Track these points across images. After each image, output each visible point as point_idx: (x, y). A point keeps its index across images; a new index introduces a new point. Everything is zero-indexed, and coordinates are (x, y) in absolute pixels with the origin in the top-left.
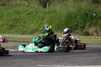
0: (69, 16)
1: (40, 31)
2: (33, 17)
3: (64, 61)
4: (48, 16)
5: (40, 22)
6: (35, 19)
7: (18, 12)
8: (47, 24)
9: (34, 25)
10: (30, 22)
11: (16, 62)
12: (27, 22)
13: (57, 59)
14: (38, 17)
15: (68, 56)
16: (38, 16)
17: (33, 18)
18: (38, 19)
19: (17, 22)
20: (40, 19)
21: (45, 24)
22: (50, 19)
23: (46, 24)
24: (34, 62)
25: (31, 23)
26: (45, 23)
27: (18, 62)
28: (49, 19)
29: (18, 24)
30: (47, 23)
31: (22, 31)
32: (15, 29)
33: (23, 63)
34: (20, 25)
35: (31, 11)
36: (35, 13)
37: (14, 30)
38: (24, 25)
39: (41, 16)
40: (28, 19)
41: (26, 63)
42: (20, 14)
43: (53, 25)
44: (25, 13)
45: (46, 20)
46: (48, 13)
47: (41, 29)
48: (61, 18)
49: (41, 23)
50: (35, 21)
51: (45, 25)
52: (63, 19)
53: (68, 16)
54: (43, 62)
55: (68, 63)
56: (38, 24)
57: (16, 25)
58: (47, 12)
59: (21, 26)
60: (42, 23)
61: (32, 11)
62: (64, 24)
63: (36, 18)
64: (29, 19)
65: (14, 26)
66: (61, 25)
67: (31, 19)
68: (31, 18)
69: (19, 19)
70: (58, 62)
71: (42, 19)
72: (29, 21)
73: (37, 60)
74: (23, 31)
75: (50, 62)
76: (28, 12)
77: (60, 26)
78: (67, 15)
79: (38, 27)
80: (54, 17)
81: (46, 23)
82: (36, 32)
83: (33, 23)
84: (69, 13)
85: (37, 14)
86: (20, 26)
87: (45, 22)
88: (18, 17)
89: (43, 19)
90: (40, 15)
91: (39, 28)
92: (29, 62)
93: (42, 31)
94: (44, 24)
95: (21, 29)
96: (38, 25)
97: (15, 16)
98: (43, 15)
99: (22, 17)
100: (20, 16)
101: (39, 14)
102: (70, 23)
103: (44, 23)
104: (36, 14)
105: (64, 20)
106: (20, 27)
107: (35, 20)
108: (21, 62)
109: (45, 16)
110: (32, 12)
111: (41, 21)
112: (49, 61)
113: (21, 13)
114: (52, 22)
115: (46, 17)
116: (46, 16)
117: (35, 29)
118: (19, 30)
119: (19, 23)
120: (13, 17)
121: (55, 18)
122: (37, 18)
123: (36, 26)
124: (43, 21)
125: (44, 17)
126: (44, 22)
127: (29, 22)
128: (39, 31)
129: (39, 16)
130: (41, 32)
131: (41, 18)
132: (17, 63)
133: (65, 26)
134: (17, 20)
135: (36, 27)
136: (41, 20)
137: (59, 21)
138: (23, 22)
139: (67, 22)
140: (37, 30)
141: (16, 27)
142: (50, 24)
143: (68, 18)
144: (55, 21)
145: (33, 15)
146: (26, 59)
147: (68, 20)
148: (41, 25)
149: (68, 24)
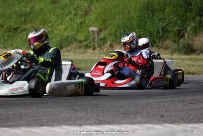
0: (148, 8)
1: (80, 42)
2: (62, 9)
3: (137, 113)
4: (98, 7)
5: (80, 20)
6: (66, 13)
8: (94, 27)
9: (65, 29)
10: (55, 22)
11: (25, 115)
12: (50, 22)
13: (121, 107)
14: (75, 9)
15: (146, 102)
16: (75, 6)
17: (63, 12)
18: (75, 15)
19: (25, 20)
20: (80, 13)
21: (91, 26)
22: (102, 14)
23: (93, 25)
24: (69, 115)
25: (59, 24)
26: (90, 22)
27: (29, 113)
28: (100, 13)
29: (29, 25)
30: (95, 24)
32: (21, 38)
33: (42, 118)
34: (32, 27)
37: (19, 40)
39: (83, 6)
40: (50, 14)
41: (50, 117)
42: (33, 3)
43: (111, 29)
45: (92, 18)
47: (81, 37)
48: (129, 12)
49: (81, 23)
50: (67, 19)
51: (90, 28)
52: (132, 14)
53: (144, 6)
54: (89, 115)
55: (147, 117)
57: (22, 28)
60: (84, 24)
62: (136, 26)
63: (70, 13)
64: (54, 15)
65: (19, 29)
66: (127, 28)
67: (59, 13)
68: (58, 12)
69: (30, 13)
70: (123, 114)
71: (83, 13)
72: (54, 18)
73: (75, 110)
75: (106, 115)
77: (127, 29)
78: (142, 4)
79: (75, 33)
80: (113, 11)
81: (94, 23)
82: (71, 45)
83: (62, 24)
85: (73, 1)
87: (91, 20)
88: (28, 10)
89: (86, 13)
90: (80, 4)
91: (76, 35)
93: (85, 43)
94: (88, 26)
96: (75, 29)
97: (20, 6)
98: (86, 5)
99: (37, 8)
100: (32, 8)
101: (78, 2)
102: (149, 23)
103: (88, 23)
105: (135, 16)
107: (67, 16)
108: (37, 115)
109: (91, 6)
111: (83, 18)
112: (103, 113)
114: (108, 22)
115: (94, 10)
116: (93, 7)
117: (68, 37)
119: (31, 23)
120: (17, 9)
122: (73, 12)
123: (70, 30)
124: (87, 18)
125: (88, 10)
126: (88, 21)
127: (54, 20)
128: (76, 41)
129: (78, 7)
130: (82, 44)
131: (82, 12)
132: (28, 117)
134: (25, 15)
135: (71, 34)
136: (82, 16)
137: (123, 20)
138: (40, 22)
139: (141, 21)
140: (73, 40)
141: (24, 32)
142: (102, 26)
143: (144, 11)
144: (115, 18)
145: (62, 5)
146: (48, 107)
147: (145, 17)
148: (81, 27)
149: (145, 25)
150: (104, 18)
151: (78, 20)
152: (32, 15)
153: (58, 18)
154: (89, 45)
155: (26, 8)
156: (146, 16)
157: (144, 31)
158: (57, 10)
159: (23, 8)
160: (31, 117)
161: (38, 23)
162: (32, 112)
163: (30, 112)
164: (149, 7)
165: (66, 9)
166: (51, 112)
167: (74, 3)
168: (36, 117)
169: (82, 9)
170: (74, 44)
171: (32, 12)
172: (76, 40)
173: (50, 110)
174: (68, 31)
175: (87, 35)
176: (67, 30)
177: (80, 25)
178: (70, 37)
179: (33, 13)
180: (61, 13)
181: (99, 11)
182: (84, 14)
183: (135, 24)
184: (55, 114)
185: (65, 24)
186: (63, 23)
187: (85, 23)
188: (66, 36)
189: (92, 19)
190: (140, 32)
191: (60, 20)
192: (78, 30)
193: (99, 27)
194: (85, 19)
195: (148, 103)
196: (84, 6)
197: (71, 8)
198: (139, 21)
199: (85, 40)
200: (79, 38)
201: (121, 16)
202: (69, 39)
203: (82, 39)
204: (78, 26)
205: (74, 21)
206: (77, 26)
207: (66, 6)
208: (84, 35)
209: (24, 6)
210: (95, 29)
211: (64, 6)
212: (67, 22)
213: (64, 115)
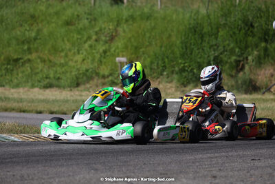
0: (195, 31)
1: (104, 77)
2: (79, 33)
3: (181, 172)
4: (127, 30)
5: (104, 48)
6: (85, 38)
7: (33, 17)
8: (123, 56)
9: (84, 60)
10: (70, 50)
11: (29, 177)
12: (63, 50)
13: (159, 164)
14: (97, 33)
15: (192, 157)
16: (97, 29)
17: (79, 37)
18: (96, 40)
19: (29, 49)
20: (103, 38)
21: (118, 56)
22: (133, 40)
23: (120, 54)
24: (88, 177)
25: (74, 53)
26: (117, 51)
27: (34, 174)
28: (130, 38)
29: (33, 56)
30: (124, 53)
31: (47, 78)
32: (23, 72)
33: (52, 180)
34: (39, 57)
35: (73, 14)
36: (87, 19)
37: (20, 75)
38: (52, 58)
39: (107, 29)
40: (63, 40)
41: (63, 179)
42: (40, 25)
43: (145, 60)
44: (53, 20)
45: (120, 44)
46: (127, 21)
47: (105, 70)
48: (170, 36)
49: (105, 52)
50: (86, 46)
51: (117, 59)
52: (174, 39)
53: (190, 29)
55: (195, 178)
56: (98, 56)
57: (26, 58)
58: (124, 18)
59: (44, 61)
60: (108, 54)
61: (76, 13)
62: (178, 55)
63: (89, 38)
64: (68, 40)
65: (21, 61)
66: (167, 57)
67: (75, 39)
68: (73, 37)
69: (35, 39)
71: (108, 38)
72: (68, 46)
74: (49, 78)
76: (64, 18)
77: (166, 60)
78: (188, 26)
79: (96, 65)
80: (148, 35)
81: (122, 52)
82: (91, 82)
83: (79, 53)
84: (194, 20)
85: (93, 22)
86: (39, 60)
87: (118, 48)
88: (34, 34)
89: (112, 39)
90: (103, 26)
91: (98, 67)
92: (71, 174)
93: (110, 78)
94: (115, 56)
95: (41, 71)
96: (96, 60)
97: (22, 29)
98: (111, 27)
99: (45, 31)
100: (39, 31)
101: (101, 24)
102: (197, 51)
103: (115, 51)
104: (90, 22)
105: (178, 42)
106: (40, 66)
107: (85, 42)
108: (44, 177)
110: (78, 16)
111: (107, 45)
112: (134, 172)
113: (42, 21)
114: (141, 50)
115: (122, 34)
116: (120, 30)
117: (87, 71)
118: (38, 73)
119: (36, 52)
120: (19, 33)
121: (150, 37)
122: (94, 37)
123: (89, 61)
124: (112, 44)
125: (114, 34)
126: (114, 49)
127: (68, 48)
128: (99, 76)
129: (101, 30)
130: (106, 80)
131: (106, 36)
132: (33, 179)
133: (181, 63)
134: (28, 41)
135: (92, 67)
136: (106, 42)
137: (161, 47)
138: (49, 51)
139: (186, 49)
140: (94, 75)
141: (27, 65)
142: (133, 56)
143: (190, 35)
144: (151, 44)
145: (79, 27)
146: (60, 166)
147: (191, 44)
148: (104, 58)
149: (191, 54)
150: (135, 44)
151: (101, 48)
152: (38, 41)
153: (73, 45)
154: (116, 81)
155: (30, 32)
156: (192, 41)
157: (190, 62)
158: (72, 35)
159: (27, 33)
160: (37, 180)
161: (46, 52)
162: (38, 173)
163: (36, 172)
164: (197, 30)
165: (85, 33)
166: (64, 172)
167: (95, 25)
168: (44, 179)
169: (106, 33)
170: (95, 80)
171: (38, 37)
172: (97, 74)
173: (63, 169)
174: (88, 63)
175: (113, 68)
176: (85, 61)
177: (103, 55)
178: (91, 70)
179: (40, 39)
180: (78, 39)
181: (129, 35)
182: (109, 40)
183: (178, 53)
184: (69, 175)
185: (82, 54)
186: (81, 52)
187: (110, 51)
188: (84, 69)
189: (120, 47)
190: (184, 63)
191: (76, 48)
192: (101, 62)
193: (129, 57)
194: (109, 46)
195: (196, 159)
196: (109, 29)
197: (91, 31)
198: (183, 49)
199: (111, 75)
200: (102, 73)
201: (158, 41)
202: (88, 74)
203: (107, 73)
204: (101, 56)
205: (95, 49)
206: (99, 56)
207: (85, 29)
208: (109, 67)
209: (28, 29)
210: (123, 59)
211: (81, 29)
212: (86, 50)
213: (82, 176)
